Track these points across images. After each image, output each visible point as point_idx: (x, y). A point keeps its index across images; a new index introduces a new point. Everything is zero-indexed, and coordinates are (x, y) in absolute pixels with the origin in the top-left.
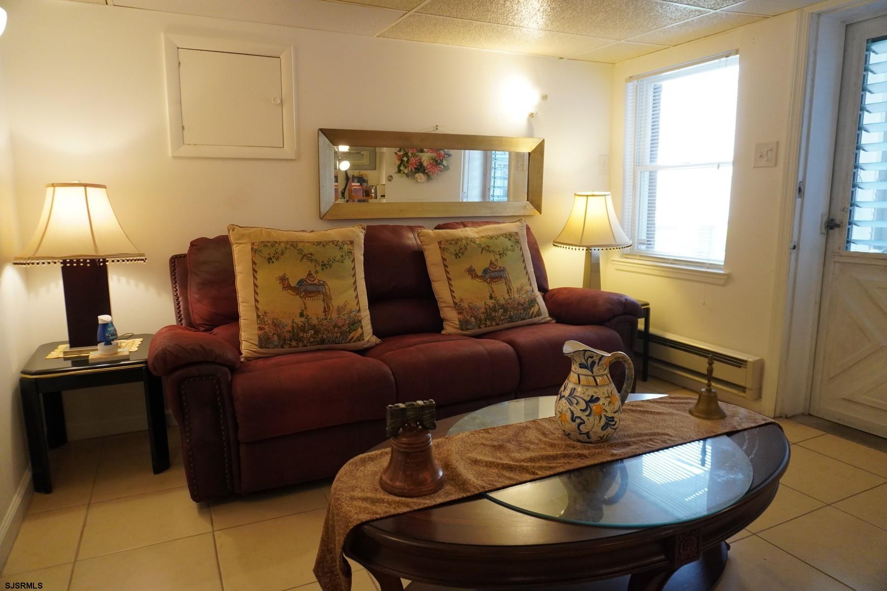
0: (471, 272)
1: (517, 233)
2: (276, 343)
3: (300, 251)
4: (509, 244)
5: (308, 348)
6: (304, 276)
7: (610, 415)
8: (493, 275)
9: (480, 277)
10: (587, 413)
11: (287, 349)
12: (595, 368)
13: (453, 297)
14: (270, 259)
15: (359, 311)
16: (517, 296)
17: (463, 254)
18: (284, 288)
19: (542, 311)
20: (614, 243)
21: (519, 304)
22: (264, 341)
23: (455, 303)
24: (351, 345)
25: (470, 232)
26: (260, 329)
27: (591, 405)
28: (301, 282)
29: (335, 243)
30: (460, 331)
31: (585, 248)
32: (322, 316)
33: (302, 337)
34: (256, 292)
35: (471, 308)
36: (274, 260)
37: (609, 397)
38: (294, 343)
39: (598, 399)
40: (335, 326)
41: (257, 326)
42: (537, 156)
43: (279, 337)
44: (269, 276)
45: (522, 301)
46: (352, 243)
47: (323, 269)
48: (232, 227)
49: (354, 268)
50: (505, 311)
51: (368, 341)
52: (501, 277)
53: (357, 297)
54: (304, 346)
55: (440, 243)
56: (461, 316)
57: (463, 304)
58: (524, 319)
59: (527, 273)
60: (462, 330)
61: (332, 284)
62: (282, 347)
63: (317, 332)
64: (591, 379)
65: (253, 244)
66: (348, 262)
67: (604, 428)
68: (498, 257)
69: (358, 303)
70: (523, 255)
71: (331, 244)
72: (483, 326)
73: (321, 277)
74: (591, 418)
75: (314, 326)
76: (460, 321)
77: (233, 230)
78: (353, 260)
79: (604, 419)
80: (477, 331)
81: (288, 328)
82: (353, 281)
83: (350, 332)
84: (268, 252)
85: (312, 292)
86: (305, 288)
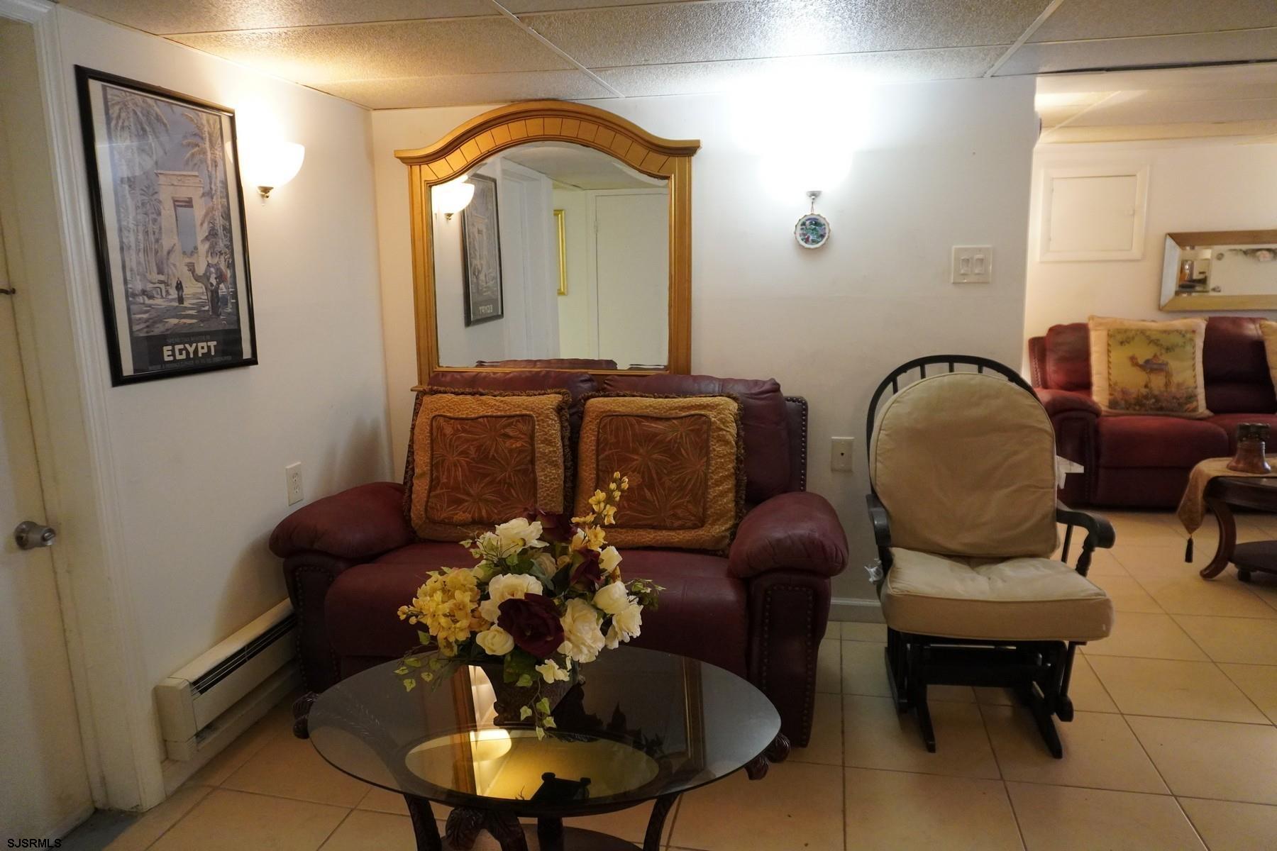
2: (1123, 406)
3: (1148, 337)
5: (1150, 412)
6: (1149, 356)
11: (1131, 411)
14: (1122, 343)
15: (1196, 387)
18: (1133, 365)
22: (1115, 404)
24: (1187, 414)
26: (1111, 394)
28: (1147, 362)
29: (1179, 332)
32: (1163, 389)
33: (1145, 403)
34: (1109, 367)
36: (1125, 343)
38: (1137, 408)
40: (1174, 397)
41: (1107, 392)
43: (1126, 401)
44: (1120, 355)
46: (1193, 332)
47: (1166, 352)
48: (1092, 318)
49: (1193, 353)
51: (1201, 413)
53: (1194, 376)
54: (1146, 410)
61: (1174, 365)
62: (1128, 409)
63: (1158, 401)
65: (1109, 330)
66: (1189, 348)
69: (1195, 382)
71: (1175, 333)
73: (1164, 358)
75: (1156, 396)
77: (1094, 320)
78: (1193, 346)
81: (1134, 396)
82: (1191, 363)
83: (1186, 404)
84: (1121, 337)
85: (1156, 369)
86: (1150, 367)
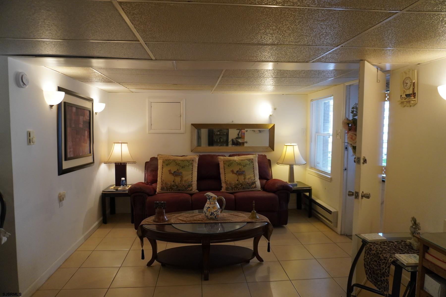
0: (232, 172)
1: (252, 159)
2: (165, 189)
3: (176, 163)
4: (248, 162)
5: (175, 192)
7: (212, 212)
8: (239, 173)
9: (235, 174)
10: (207, 211)
11: (168, 191)
12: (210, 200)
13: (225, 179)
14: (167, 165)
15: (192, 182)
16: (247, 181)
17: (231, 165)
18: (170, 173)
19: (257, 187)
20: (295, 164)
21: (247, 183)
22: (162, 189)
23: (225, 182)
24: (188, 192)
25: (236, 158)
26: (162, 185)
27: (208, 209)
28: (175, 172)
30: (225, 191)
31: (289, 165)
33: (173, 188)
34: (162, 174)
35: (230, 184)
36: (168, 165)
37: (213, 207)
38: (170, 190)
39: (210, 207)
40: (183, 186)
42: (272, 131)
43: (166, 187)
44: (166, 169)
45: (249, 182)
46: (193, 160)
47: (182, 168)
48: (158, 155)
49: (192, 168)
50: (242, 185)
51: (194, 191)
52: (243, 174)
53: (192, 177)
54: (174, 191)
55: (224, 161)
56: (227, 186)
57: (228, 182)
58: (249, 189)
59: (254, 173)
60: (226, 190)
61: (184, 173)
63: (178, 187)
64: (209, 202)
65: (163, 160)
66: (191, 167)
67: (211, 215)
68: (243, 167)
69: (192, 179)
70: (253, 167)
71: (186, 161)
72: (233, 190)
73: (181, 170)
74: (207, 212)
75: (177, 185)
76: (226, 188)
77: (159, 156)
78: (193, 166)
79: (210, 213)
80: (231, 191)
81: (169, 185)
82: (192, 172)
83: (188, 188)
84: (168, 162)
85: (178, 175)
86: (176, 174)
